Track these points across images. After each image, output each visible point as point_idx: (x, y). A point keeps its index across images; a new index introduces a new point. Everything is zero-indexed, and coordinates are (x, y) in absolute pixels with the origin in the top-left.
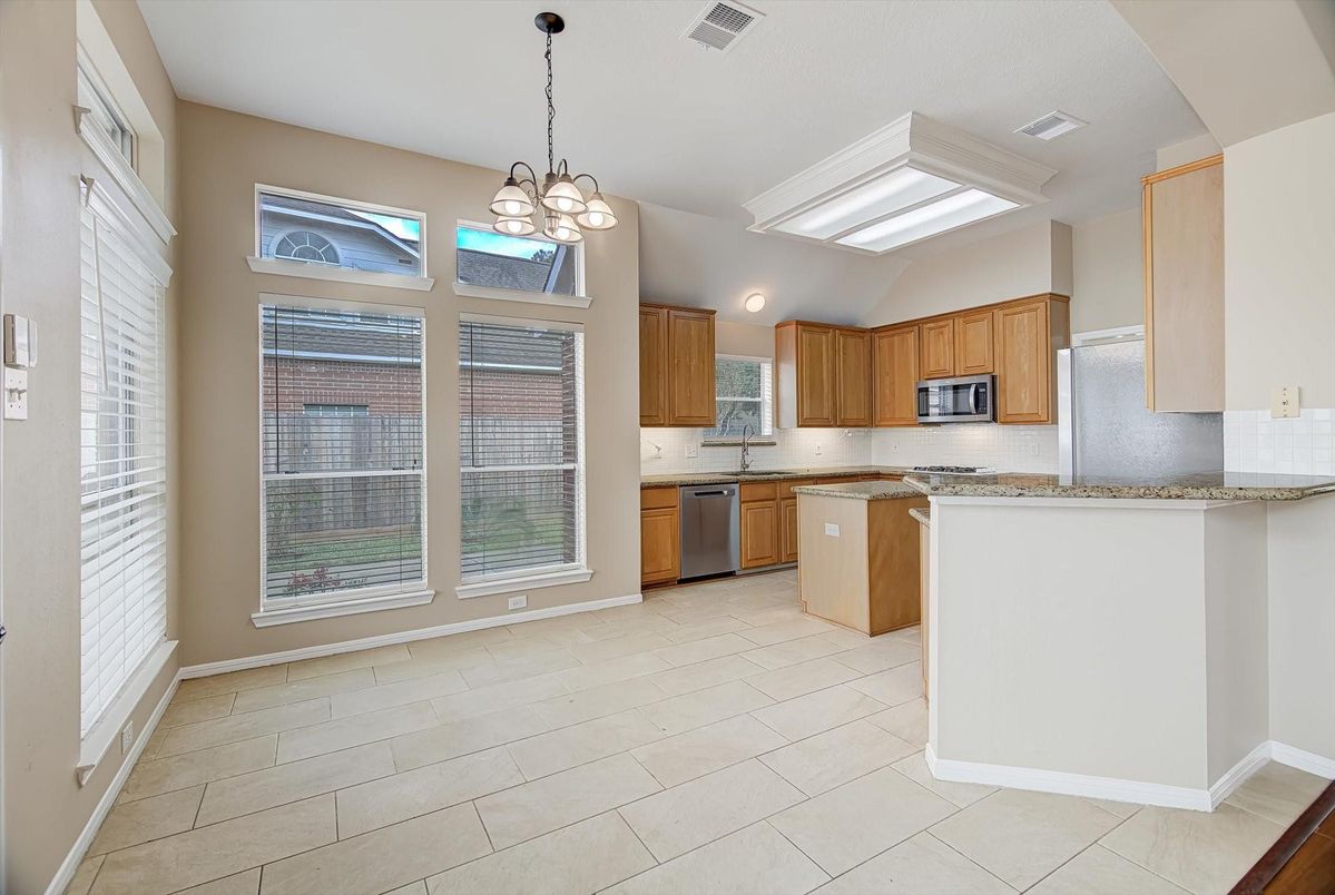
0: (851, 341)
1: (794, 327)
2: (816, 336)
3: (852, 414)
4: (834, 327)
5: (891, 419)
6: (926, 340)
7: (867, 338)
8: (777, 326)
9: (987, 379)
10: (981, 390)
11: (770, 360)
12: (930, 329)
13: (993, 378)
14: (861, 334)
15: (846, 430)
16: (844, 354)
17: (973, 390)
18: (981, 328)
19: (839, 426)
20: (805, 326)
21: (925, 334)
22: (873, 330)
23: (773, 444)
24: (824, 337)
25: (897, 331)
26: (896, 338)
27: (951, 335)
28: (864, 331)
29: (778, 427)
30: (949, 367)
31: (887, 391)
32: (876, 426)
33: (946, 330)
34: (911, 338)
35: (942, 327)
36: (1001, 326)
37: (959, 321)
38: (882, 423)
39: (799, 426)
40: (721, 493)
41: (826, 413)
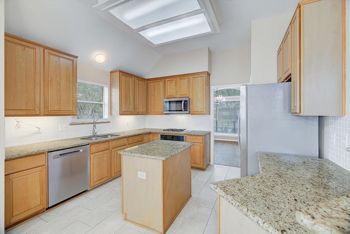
0: (141, 82)
1: (118, 73)
2: (128, 78)
3: (141, 110)
4: (135, 76)
5: (154, 112)
6: (166, 84)
7: (146, 82)
8: (111, 72)
9: (187, 99)
10: (186, 103)
11: (108, 86)
12: (168, 80)
13: (189, 99)
14: (144, 80)
15: (138, 116)
16: (138, 87)
17: (183, 103)
18: (185, 81)
19: (136, 115)
20: (123, 73)
21: (166, 82)
22: (148, 80)
23: (109, 122)
24: (131, 79)
25: (156, 81)
26: (156, 83)
27: (175, 83)
28: (145, 79)
29: (111, 115)
30: (174, 94)
31: (153, 102)
32: (148, 114)
33: (173, 82)
34: (161, 83)
35: (172, 80)
36: (192, 82)
37: (178, 79)
38: (151, 113)
39: (120, 115)
40: (79, 151)
41: (131, 109)
